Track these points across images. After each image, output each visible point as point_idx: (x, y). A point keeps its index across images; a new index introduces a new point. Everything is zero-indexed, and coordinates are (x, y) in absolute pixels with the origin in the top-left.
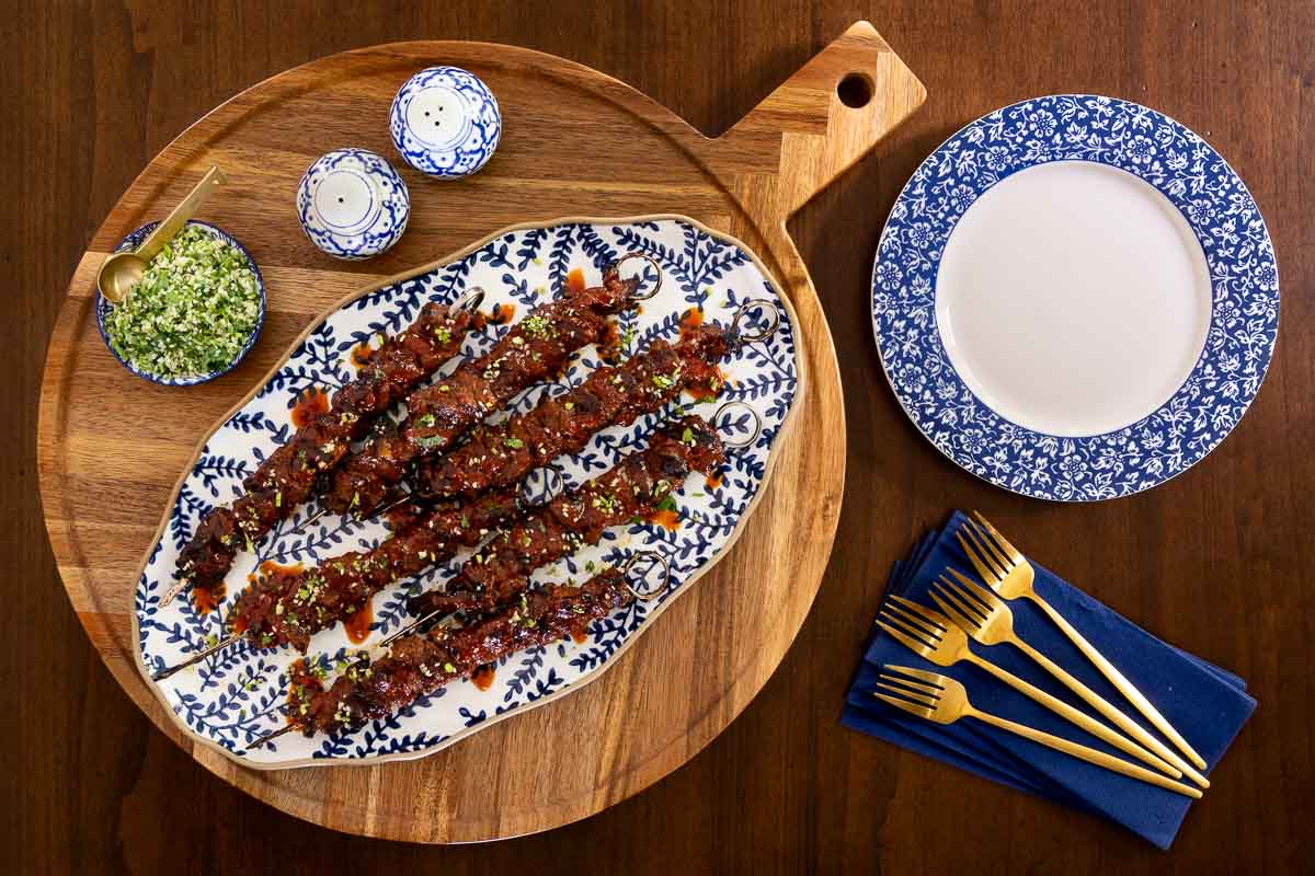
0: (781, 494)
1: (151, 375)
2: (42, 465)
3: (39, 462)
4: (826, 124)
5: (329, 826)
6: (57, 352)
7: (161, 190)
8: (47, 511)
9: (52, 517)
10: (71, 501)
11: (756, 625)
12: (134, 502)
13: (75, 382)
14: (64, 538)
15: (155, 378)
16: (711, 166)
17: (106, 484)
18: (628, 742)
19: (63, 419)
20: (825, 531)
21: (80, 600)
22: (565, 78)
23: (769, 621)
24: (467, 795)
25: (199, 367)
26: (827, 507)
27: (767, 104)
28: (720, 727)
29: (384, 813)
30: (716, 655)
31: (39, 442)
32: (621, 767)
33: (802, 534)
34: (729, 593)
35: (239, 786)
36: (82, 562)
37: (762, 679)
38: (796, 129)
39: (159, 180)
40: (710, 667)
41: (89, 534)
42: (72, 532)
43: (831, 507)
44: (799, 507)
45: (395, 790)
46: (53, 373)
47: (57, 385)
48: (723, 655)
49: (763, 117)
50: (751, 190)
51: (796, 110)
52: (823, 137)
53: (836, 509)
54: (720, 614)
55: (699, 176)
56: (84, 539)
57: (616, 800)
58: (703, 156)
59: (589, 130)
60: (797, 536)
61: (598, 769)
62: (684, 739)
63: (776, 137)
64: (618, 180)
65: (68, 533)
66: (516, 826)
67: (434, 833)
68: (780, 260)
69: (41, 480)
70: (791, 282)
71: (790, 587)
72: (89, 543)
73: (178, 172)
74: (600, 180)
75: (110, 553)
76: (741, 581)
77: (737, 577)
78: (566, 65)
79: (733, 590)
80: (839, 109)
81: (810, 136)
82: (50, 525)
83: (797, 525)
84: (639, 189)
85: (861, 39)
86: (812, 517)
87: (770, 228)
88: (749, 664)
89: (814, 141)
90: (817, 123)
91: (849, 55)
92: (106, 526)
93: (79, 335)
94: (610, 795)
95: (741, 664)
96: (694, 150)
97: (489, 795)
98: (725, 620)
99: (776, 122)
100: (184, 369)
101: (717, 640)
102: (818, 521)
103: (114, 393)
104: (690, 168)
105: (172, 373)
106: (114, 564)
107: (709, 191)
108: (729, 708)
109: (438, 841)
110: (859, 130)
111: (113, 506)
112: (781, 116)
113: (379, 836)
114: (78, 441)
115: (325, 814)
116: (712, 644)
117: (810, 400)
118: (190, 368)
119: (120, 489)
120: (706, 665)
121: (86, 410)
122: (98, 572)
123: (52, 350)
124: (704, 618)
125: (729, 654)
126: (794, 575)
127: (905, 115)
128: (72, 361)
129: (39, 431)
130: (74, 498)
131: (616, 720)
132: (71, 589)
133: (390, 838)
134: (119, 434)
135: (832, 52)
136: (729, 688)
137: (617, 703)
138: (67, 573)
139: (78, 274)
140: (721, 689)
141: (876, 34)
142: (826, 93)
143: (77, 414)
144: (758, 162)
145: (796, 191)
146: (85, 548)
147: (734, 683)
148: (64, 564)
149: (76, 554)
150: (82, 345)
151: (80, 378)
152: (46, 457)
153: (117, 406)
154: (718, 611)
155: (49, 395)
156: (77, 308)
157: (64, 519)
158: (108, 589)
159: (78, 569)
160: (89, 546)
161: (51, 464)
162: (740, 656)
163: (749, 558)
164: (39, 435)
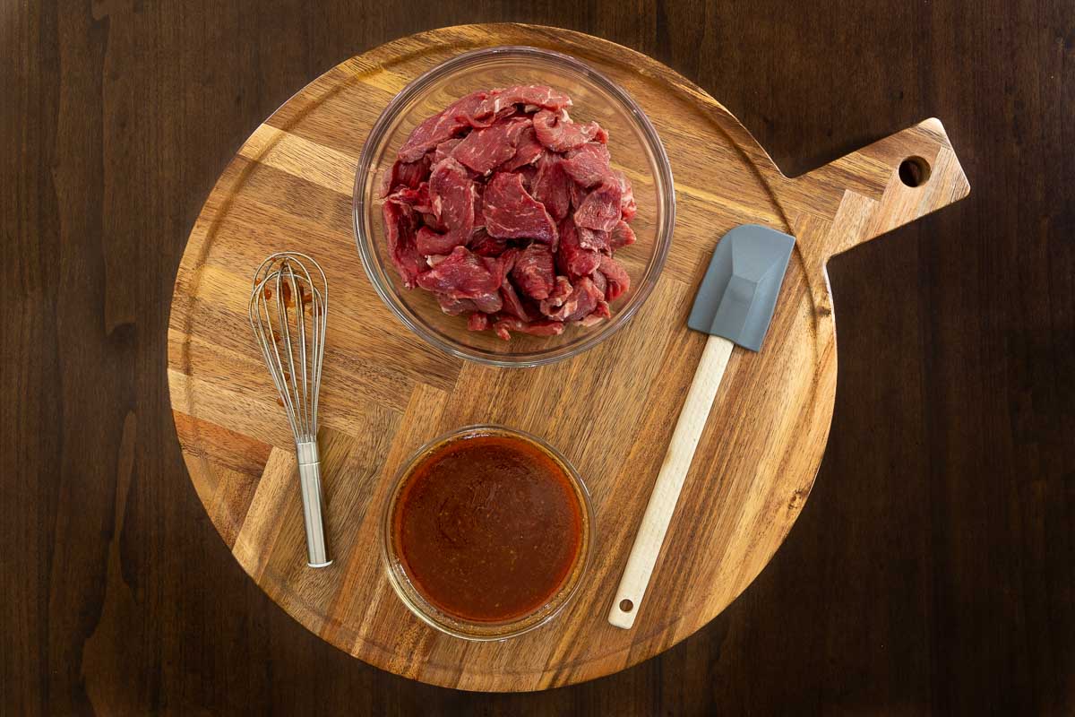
0: (761, 478)
2: (179, 283)
3: (177, 281)
4: (882, 192)
5: (325, 638)
6: (217, 197)
7: (337, 91)
8: (172, 322)
9: (174, 328)
10: (193, 319)
11: (711, 576)
12: (243, 335)
13: (224, 225)
14: (180, 347)
16: (781, 200)
17: (226, 314)
18: (581, 641)
19: (206, 252)
20: (788, 517)
21: (179, 401)
22: (685, 95)
23: (721, 577)
24: (441, 645)
26: (794, 499)
27: (840, 163)
28: (659, 650)
29: (370, 642)
30: (672, 590)
31: (182, 264)
32: (570, 660)
33: (768, 516)
34: (696, 546)
35: (262, 586)
36: (188, 371)
37: (703, 621)
38: (858, 190)
39: (337, 83)
40: (665, 599)
41: (201, 350)
42: (187, 345)
43: (797, 499)
44: (772, 493)
45: (384, 625)
46: (208, 214)
47: (210, 223)
48: (677, 593)
49: (834, 172)
50: (807, 228)
51: (861, 174)
52: (877, 202)
53: (800, 503)
54: (684, 559)
55: (768, 205)
56: (194, 353)
57: (560, 683)
58: (776, 188)
59: (692, 143)
60: (764, 516)
61: (551, 655)
62: (629, 650)
63: (840, 191)
64: (703, 189)
65: (184, 344)
66: (472, 681)
67: (407, 668)
68: (814, 290)
69: (175, 295)
70: (818, 310)
71: (746, 555)
72: (198, 357)
73: (354, 81)
74: (688, 184)
75: (212, 370)
76: (709, 538)
77: (706, 533)
78: (688, 85)
79: (699, 544)
80: (897, 184)
81: (866, 198)
82: (172, 334)
83: (766, 507)
84: (716, 201)
85: (930, 133)
86: (780, 504)
87: (813, 262)
88: (697, 606)
89: (868, 204)
90: (876, 190)
91: (917, 142)
92: (215, 347)
93: (238, 188)
94: (555, 678)
95: (690, 604)
96: (770, 182)
97: (458, 651)
98: (688, 565)
99: (843, 180)
101: (675, 580)
102: (784, 509)
103: (253, 241)
104: (763, 195)
106: (214, 380)
107: (773, 219)
108: (670, 636)
109: (408, 675)
110: (907, 205)
111: (226, 333)
112: (849, 176)
113: (361, 658)
114: (212, 273)
115: (324, 629)
117: (806, 410)
119: (235, 320)
120: (661, 597)
121: (226, 250)
122: (198, 382)
123: (213, 194)
124: (671, 558)
125: (682, 594)
126: (752, 546)
127: (948, 203)
128: (228, 205)
129: (184, 256)
130: (196, 318)
131: (577, 619)
132: (174, 390)
133: (370, 662)
134: (246, 276)
135: (904, 137)
136: (674, 621)
137: (581, 607)
138: (174, 376)
139: (251, 139)
140: (668, 620)
141: (943, 131)
142: (889, 168)
143: (218, 251)
144: (819, 207)
145: (842, 240)
146: (194, 360)
147: (680, 618)
148: (174, 368)
149: (185, 363)
150: (239, 197)
151: (229, 222)
152: (183, 279)
153: (252, 254)
154: (683, 557)
155: (200, 229)
156: (243, 166)
157: (183, 332)
158: (203, 398)
159: (183, 375)
160: (197, 359)
161: (187, 285)
162: (690, 598)
163: (720, 522)
164: (183, 260)
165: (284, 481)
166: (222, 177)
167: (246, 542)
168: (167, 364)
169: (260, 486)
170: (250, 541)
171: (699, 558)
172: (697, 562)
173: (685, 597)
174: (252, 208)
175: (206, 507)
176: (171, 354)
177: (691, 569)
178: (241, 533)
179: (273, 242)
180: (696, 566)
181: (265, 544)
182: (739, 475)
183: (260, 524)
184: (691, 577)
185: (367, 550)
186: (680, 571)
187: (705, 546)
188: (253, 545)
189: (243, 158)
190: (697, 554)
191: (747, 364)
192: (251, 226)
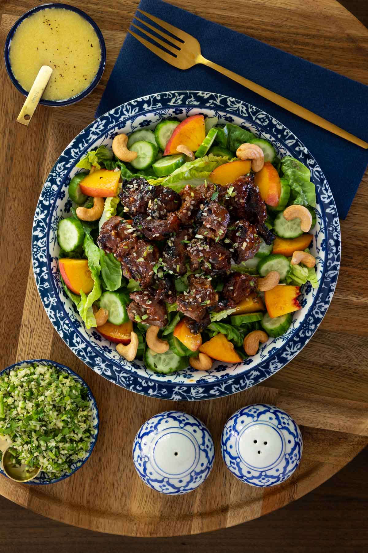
1: (91, 443)
2: (151, 534)
3: (148, 536)
6: (68, 517)
8: (185, 533)
9: (190, 530)
10: (179, 515)
11: (305, 16)
13: (91, 506)
14: (206, 521)
15: (94, 440)
19: (117, 516)
21: (252, 512)
23: (304, 7)
25: (85, 408)
30: (326, 47)
31: (133, 535)
34: (281, 35)
36: (225, 510)
40: (334, 52)
41: (204, 504)
42: (202, 515)
47: (92, 518)
48: (327, 42)
54: (296, 42)
56: (208, 507)
65: (202, 518)
69: (162, 535)
75: (220, 488)
76: (272, 25)
77: (269, 28)
79: (280, 32)
82: (195, 531)
88: (334, 22)
93: (56, 500)
95: (334, 30)
98: (299, 38)
100: (86, 419)
101: (315, 46)
103: (101, 478)
105: (90, 427)
114: (135, 507)
116: (318, 50)
118: (85, 413)
120: (333, 55)
121: (113, 500)
122: (233, 498)
125: (326, 37)
128: (75, 506)
129: (126, 534)
130: (177, 512)
132: (243, 519)
134: (132, 476)
136: (351, 39)
138: (232, 521)
140: (352, 45)
143: (115, 505)
146: (214, 506)
147: (348, 35)
148: (225, 522)
149: (218, 513)
150: (65, 498)
151: (88, 502)
152: (146, 530)
153: (111, 476)
154: (294, 44)
155: (99, 526)
156: (37, 501)
157: (192, 521)
158: (245, 492)
159: (229, 513)
160: (213, 503)
161: (150, 527)
162: (328, 29)
163: (256, 18)
164: (130, 535)
165: (302, 405)
166: (50, 517)
167: (362, 426)
168: (222, 529)
169: (311, 425)
170: (361, 423)
171: (292, 30)
172: (295, 31)
173: (328, 34)
174: (72, 484)
175: (339, 468)
176: (214, 528)
177: (303, 35)
178: (357, 433)
179: (98, 459)
180: (301, 31)
181: (360, 410)
182: (212, 11)
183: (344, 418)
184: (310, 33)
185: (346, 320)
186: (308, 44)
187: (280, 27)
188: (363, 421)
189: (30, 501)
190: (288, 33)
191: (114, 25)
192: (88, 482)
